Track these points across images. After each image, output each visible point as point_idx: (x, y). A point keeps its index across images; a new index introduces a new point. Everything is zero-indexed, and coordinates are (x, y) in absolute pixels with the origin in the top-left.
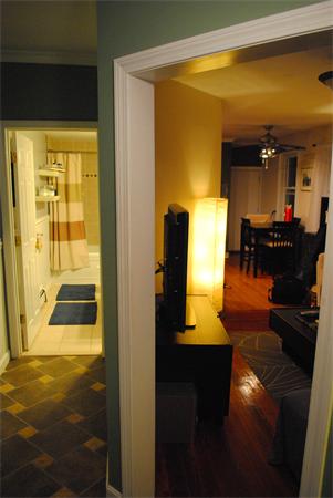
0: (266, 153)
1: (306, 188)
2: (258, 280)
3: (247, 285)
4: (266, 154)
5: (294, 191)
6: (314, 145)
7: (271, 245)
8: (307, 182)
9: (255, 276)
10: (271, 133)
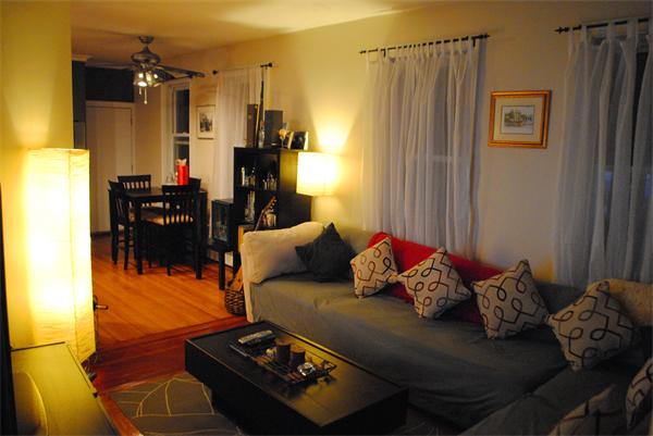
0: (144, 79)
1: (206, 134)
2: (144, 278)
3: (127, 288)
4: (144, 81)
5: (187, 139)
6: (215, 72)
7: (161, 221)
8: (206, 125)
9: (140, 273)
10: (151, 47)
